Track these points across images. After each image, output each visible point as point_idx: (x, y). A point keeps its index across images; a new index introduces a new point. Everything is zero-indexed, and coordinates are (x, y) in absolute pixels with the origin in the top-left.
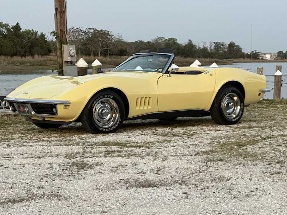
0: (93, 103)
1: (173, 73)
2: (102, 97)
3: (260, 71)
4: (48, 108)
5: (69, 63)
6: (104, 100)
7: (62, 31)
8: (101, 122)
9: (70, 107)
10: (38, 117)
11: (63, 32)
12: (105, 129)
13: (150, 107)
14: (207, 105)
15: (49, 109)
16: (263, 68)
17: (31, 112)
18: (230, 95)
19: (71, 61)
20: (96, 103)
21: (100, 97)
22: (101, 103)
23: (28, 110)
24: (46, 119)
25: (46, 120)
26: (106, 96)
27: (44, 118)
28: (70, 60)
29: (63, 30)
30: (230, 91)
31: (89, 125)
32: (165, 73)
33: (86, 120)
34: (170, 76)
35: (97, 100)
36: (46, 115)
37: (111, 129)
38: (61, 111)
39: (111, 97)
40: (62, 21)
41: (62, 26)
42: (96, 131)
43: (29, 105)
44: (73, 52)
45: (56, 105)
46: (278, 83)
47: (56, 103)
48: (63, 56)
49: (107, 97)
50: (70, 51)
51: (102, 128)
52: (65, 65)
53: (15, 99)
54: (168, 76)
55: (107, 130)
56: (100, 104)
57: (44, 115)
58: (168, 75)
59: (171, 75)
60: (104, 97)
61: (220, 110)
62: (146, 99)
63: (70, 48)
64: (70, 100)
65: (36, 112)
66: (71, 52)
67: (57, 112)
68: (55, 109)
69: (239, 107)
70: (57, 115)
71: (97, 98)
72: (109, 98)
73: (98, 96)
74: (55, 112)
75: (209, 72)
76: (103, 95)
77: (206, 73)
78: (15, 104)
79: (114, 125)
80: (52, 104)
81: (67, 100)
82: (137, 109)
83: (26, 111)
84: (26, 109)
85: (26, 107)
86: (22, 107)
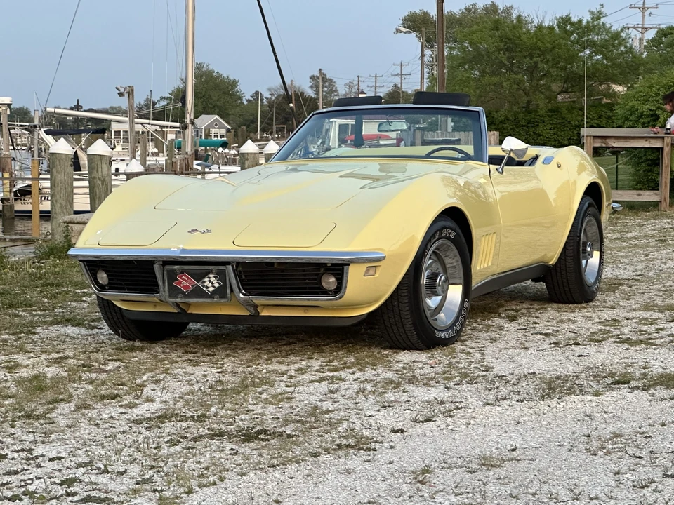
0: (423, 255)
1: (511, 162)
4: (305, 275)
6: (439, 244)
9: (379, 271)
10: (247, 306)
12: (443, 334)
15: (308, 279)
18: (587, 221)
20: (426, 256)
21: (434, 238)
23: (217, 285)
24: (264, 313)
25: (262, 314)
26: (444, 232)
30: (589, 211)
32: (490, 163)
33: (407, 308)
35: (429, 246)
36: (270, 299)
37: (453, 332)
38: (356, 284)
39: (452, 236)
43: (230, 270)
45: (345, 267)
47: (347, 260)
49: (445, 237)
51: (437, 330)
53: (181, 252)
54: (500, 170)
55: (447, 335)
58: (499, 167)
60: (440, 237)
62: (489, 240)
64: (380, 249)
67: (339, 289)
68: (337, 279)
69: (596, 254)
70: (340, 298)
71: (430, 240)
72: (448, 238)
73: (431, 234)
74: (333, 287)
75: (553, 158)
76: (440, 230)
77: (547, 161)
78: (156, 267)
79: (457, 319)
80: (326, 264)
81: (376, 249)
82: (478, 268)
83: (207, 287)
84: (210, 281)
85: (211, 276)
86: (185, 276)
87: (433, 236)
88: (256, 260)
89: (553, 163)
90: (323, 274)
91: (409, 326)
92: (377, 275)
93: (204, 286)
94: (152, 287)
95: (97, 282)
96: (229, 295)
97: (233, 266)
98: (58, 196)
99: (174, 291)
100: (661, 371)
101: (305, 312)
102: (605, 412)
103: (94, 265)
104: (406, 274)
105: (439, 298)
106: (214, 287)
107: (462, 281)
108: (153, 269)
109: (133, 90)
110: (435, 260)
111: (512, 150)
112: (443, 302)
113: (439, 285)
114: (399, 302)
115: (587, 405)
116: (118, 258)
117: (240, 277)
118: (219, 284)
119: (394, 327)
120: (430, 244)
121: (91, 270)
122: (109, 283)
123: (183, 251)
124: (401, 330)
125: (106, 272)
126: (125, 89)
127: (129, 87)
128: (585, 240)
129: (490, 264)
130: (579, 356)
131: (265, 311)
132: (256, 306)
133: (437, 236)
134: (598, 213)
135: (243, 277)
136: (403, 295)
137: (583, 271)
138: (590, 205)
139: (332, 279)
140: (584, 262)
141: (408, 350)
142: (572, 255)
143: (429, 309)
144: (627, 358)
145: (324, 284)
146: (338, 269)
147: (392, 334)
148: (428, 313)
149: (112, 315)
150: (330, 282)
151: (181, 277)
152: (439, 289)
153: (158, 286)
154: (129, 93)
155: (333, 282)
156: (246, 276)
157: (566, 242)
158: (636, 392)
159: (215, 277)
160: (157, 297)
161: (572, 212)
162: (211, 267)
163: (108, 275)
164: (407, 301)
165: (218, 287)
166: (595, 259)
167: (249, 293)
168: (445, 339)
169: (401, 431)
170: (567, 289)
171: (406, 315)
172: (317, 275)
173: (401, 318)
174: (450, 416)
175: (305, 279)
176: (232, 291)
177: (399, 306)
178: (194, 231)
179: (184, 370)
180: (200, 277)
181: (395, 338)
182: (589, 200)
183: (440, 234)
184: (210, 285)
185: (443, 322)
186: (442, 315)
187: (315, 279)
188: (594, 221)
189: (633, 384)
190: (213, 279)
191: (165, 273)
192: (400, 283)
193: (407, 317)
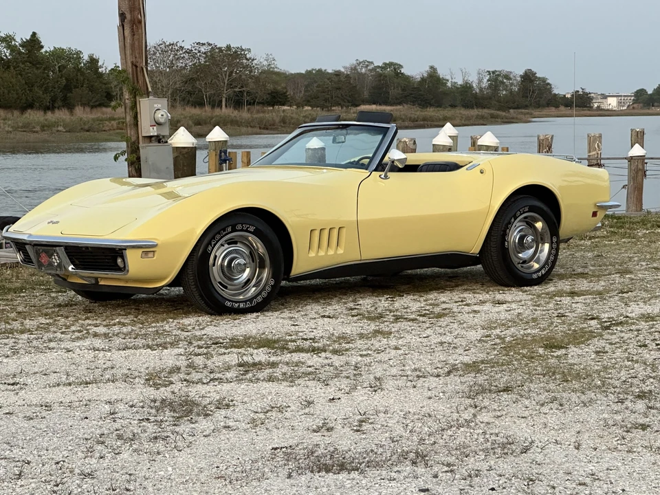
0: (210, 243)
2: (229, 229)
3: (594, 142)
4: (106, 256)
5: (153, 139)
6: (236, 236)
7: (136, 67)
8: (229, 287)
9: (156, 254)
10: (82, 278)
11: (138, 69)
13: (340, 251)
14: (473, 242)
15: (108, 259)
16: (600, 136)
17: (66, 266)
18: (526, 218)
19: (157, 136)
20: (215, 245)
21: (224, 231)
22: (229, 244)
23: (58, 261)
25: (100, 283)
26: (239, 227)
27: (96, 279)
28: (156, 134)
29: (138, 64)
30: (527, 209)
31: (201, 296)
32: (375, 170)
34: (386, 177)
35: (218, 237)
36: (101, 274)
37: (251, 303)
38: (135, 263)
40: (136, 43)
41: (137, 56)
42: (218, 308)
43: (61, 251)
44: (163, 113)
45: (124, 251)
46: (637, 173)
47: (124, 246)
48: (139, 123)
49: (242, 230)
50: (155, 112)
51: (230, 301)
52: (144, 145)
53: (29, 237)
54: (383, 176)
55: (242, 305)
56: (226, 246)
57: (96, 273)
58: (383, 174)
59: (390, 174)
60: (234, 230)
61: (504, 253)
62: (332, 233)
63: (156, 106)
64: (155, 239)
65: (77, 267)
66: (158, 115)
67: (125, 267)
68: (122, 260)
70: (127, 274)
71: (218, 233)
72: (246, 231)
74: (122, 265)
75: (479, 165)
76: (233, 225)
77: (472, 167)
78: (27, 247)
81: (150, 238)
83: (54, 263)
84: (55, 258)
85: (55, 254)
86: (44, 254)
87: (222, 229)
89: (477, 169)
92: (157, 258)
96: (63, 269)
107: (268, 265)
111: (394, 160)
117: (69, 256)
146: (121, 252)
150: (120, 262)
151: (42, 255)
153: (32, 260)
157: (488, 235)
159: (57, 256)
167: (79, 268)
168: (239, 308)
172: (114, 256)
176: (64, 266)
178: (51, 222)
180: (50, 255)
183: (234, 228)
184: (55, 261)
191: (35, 251)
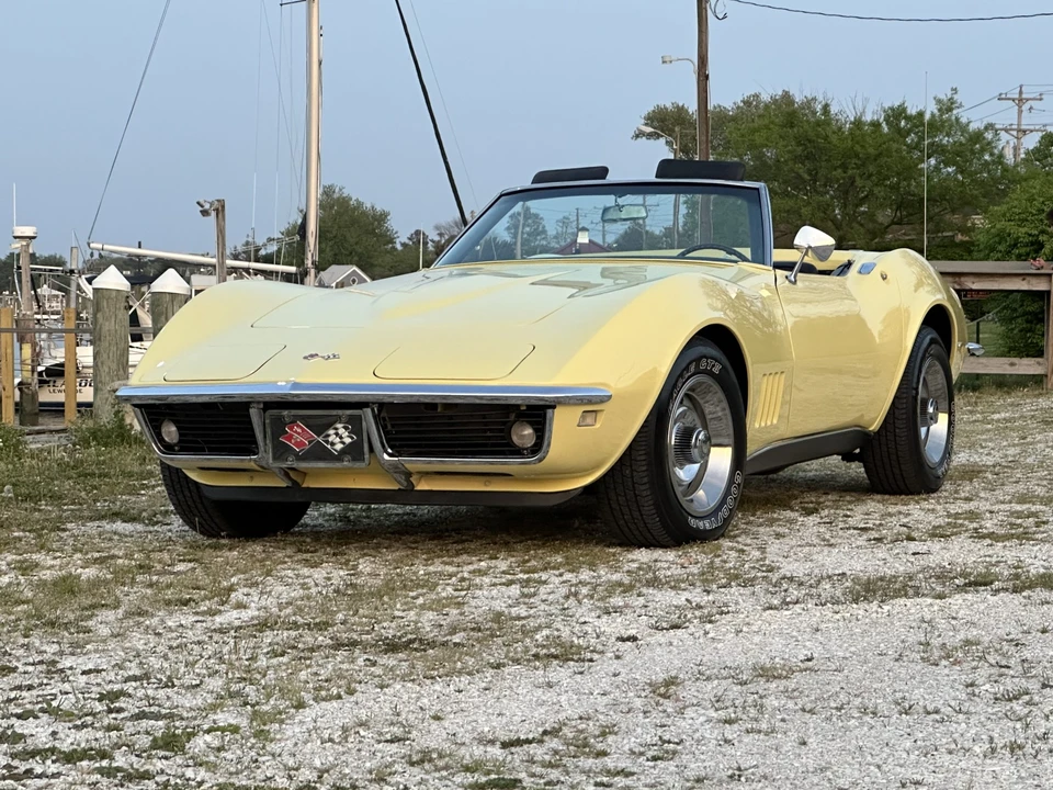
0: (671, 396)
6: (696, 383)
9: (601, 418)
10: (396, 475)
12: (701, 524)
13: (775, 420)
15: (491, 431)
18: (929, 366)
21: (687, 371)
24: (422, 486)
25: (419, 488)
26: (704, 364)
30: (933, 350)
33: (646, 480)
35: (680, 383)
36: (430, 462)
37: (717, 520)
38: (564, 438)
39: (716, 370)
45: (549, 411)
49: (705, 372)
51: (691, 515)
54: (793, 279)
55: (707, 524)
58: (791, 275)
60: (696, 370)
62: (775, 382)
64: (602, 384)
67: (539, 446)
68: (536, 430)
69: (943, 418)
70: (540, 460)
71: (681, 375)
72: (710, 373)
73: (684, 365)
74: (530, 443)
75: (875, 265)
76: (698, 360)
77: (866, 269)
78: (254, 412)
79: (723, 501)
80: (518, 406)
81: (596, 384)
82: (757, 426)
83: (333, 444)
84: (337, 434)
85: (339, 426)
86: (298, 426)
87: (687, 368)
88: (409, 400)
89: (876, 273)
90: (515, 422)
91: (648, 507)
92: (598, 426)
93: (327, 442)
94: (246, 445)
95: (161, 440)
96: (367, 456)
97: (373, 410)
98: (105, 356)
99: (281, 451)
100: (1042, 571)
101: (486, 485)
102: (954, 618)
103: (156, 411)
104: (642, 427)
105: (697, 466)
106: (343, 443)
107: (731, 440)
108: (249, 416)
109: (223, 207)
110: (689, 408)
111: (810, 247)
112: (702, 472)
113: (696, 446)
114: (632, 471)
115: (926, 609)
116: (194, 400)
117: (384, 428)
118: (352, 438)
119: (625, 510)
120: (681, 380)
121: (151, 421)
122: (180, 441)
123: (296, 385)
124: (636, 514)
125: (176, 423)
126: (211, 204)
127: (218, 201)
128: (925, 396)
129: (775, 422)
130: (914, 554)
131: (423, 482)
132: (408, 474)
133: (692, 369)
134: (944, 355)
135: (389, 427)
136: (639, 458)
137: (922, 445)
138: (932, 341)
139: (528, 431)
140: (923, 430)
141: (647, 547)
142: (904, 416)
143: (680, 481)
144: (989, 556)
145: (515, 438)
146: (537, 413)
147: (622, 522)
148: (679, 490)
149: (184, 497)
150: (524, 434)
151: (291, 429)
152: (695, 452)
153: (255, 442)
154: (217, 210)
155: (529, 434)
156: (393, 426)
157: (895, 397)
158: (1002, 594)
159: (346, 428)
160: (255, 460)
161: (905, 350)
162: (340, 412)
163: (179, 428)
164: (644, 468)
165: (351, 443)
166: (940, 426)
167: (398, 452)
168: (705, 531)
169: (634, 639)
170: (897, 471)
171: (644, 490)
172: (504, 423)
173: (636, 496)
174: (710, 622)
175: (485, 431)
176: (371, 449)
177: (632, 477)
178: (312, 356)
179: (296, 572)
180: (321, 428)
181: (626, 529)
182: (931, 335)
183: (697, 366)
184: (338, 439)
185: (702, 506)
186: (701, 493)
187: (501, 431)
188: (938, 367)
189: (997, 585)
190: (341, 431)
191: (267, 421)
192: (634, 440)
193: (645, 493)
